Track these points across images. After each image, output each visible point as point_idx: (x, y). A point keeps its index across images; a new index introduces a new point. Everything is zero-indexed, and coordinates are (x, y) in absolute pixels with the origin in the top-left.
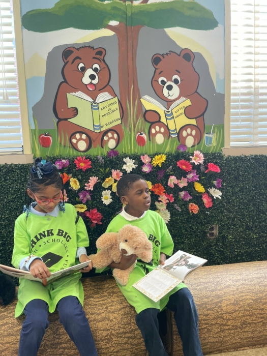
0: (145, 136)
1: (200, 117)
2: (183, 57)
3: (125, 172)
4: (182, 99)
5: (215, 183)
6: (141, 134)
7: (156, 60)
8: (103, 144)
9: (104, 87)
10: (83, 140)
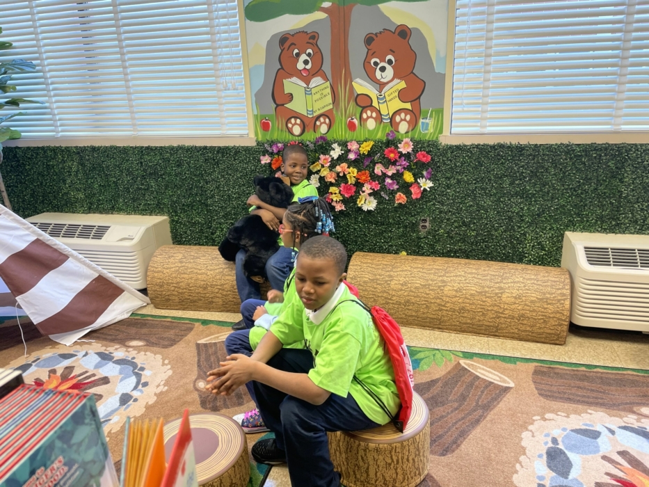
0: (356, 121)
2: (398, 34)
3: (332, 158)
4: (396, 81)
5: (426, 173)
6: (352, 119)
9: (317, 71)
10: (298, 124)
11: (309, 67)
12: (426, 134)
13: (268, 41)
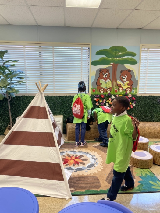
0: (117, 90)
1: (131, 86)
2: (128, 71)
3: (112, 99)
5: (134, 102)
7: (121, 72)
8: (107, 91)
10: (102, 90)
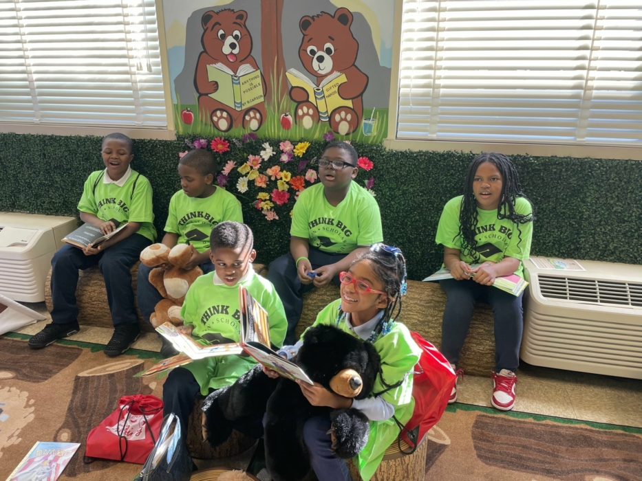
0: (290, 118)
2: (338, 19)
3: (263, 159)
4: (336, 74)
5: (366, 182)
9: (245, 57)
10: (224, 118)
11: (236, 51)
12: (369, 137)
13: (189, 19)
